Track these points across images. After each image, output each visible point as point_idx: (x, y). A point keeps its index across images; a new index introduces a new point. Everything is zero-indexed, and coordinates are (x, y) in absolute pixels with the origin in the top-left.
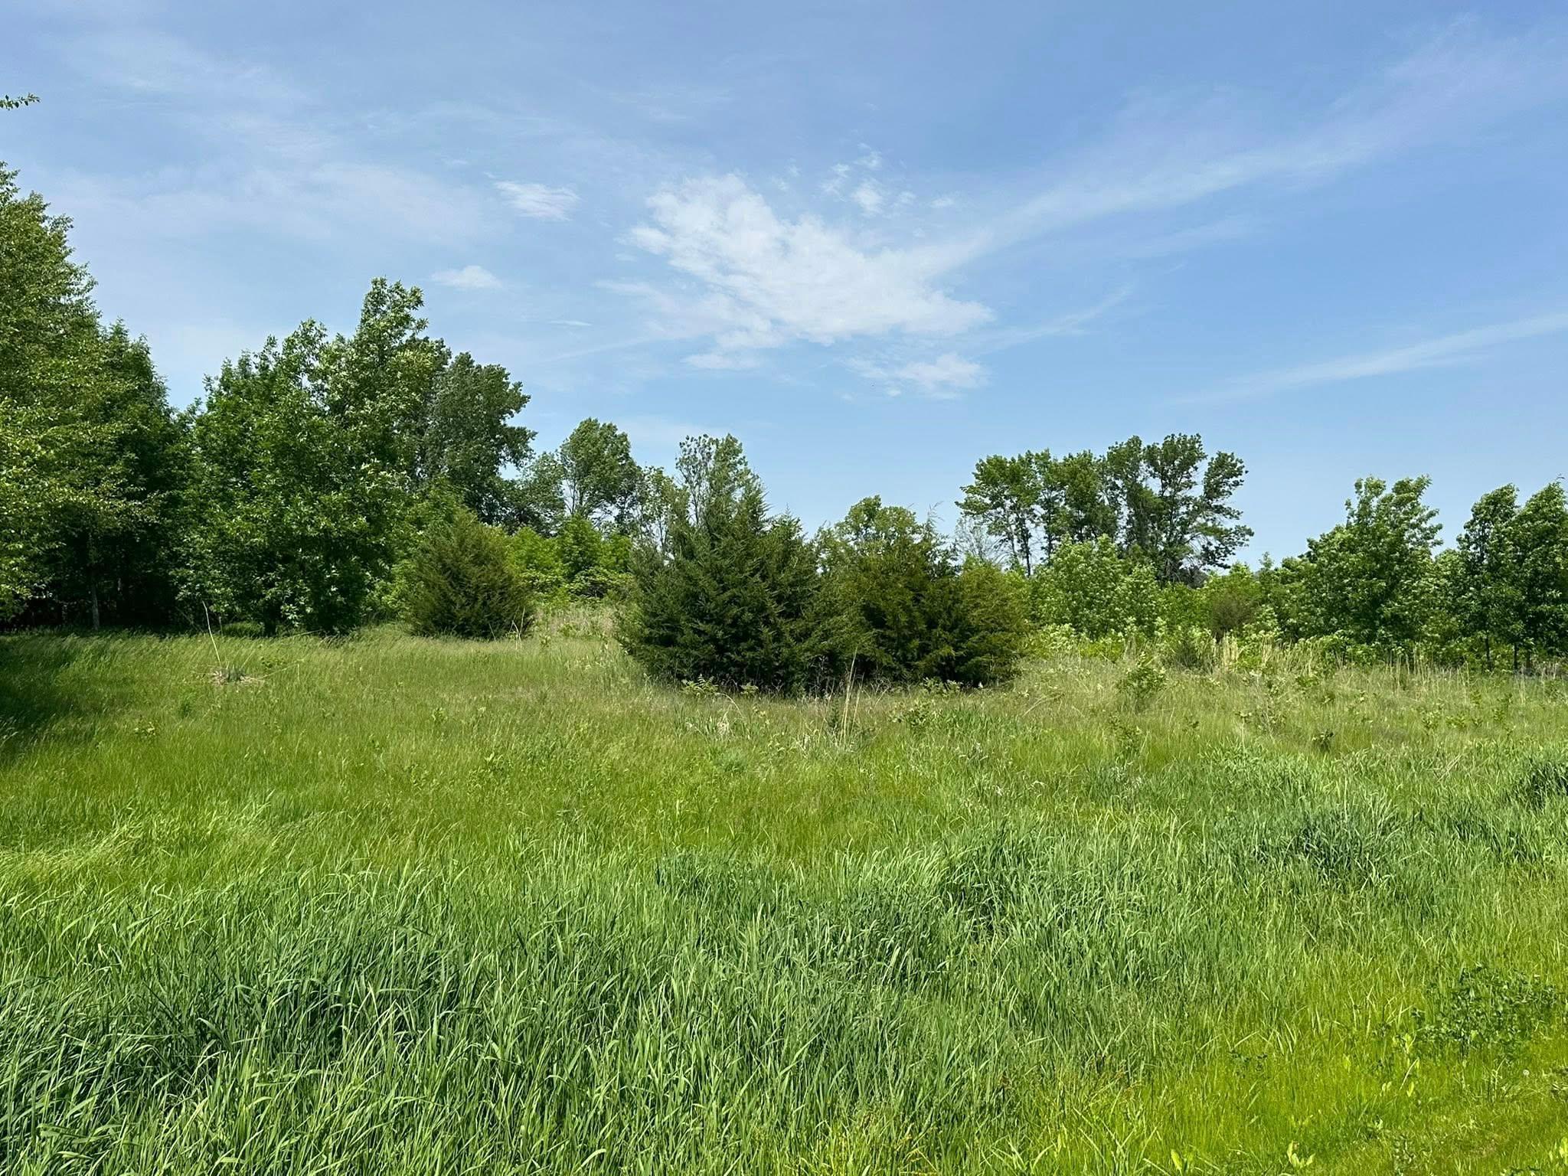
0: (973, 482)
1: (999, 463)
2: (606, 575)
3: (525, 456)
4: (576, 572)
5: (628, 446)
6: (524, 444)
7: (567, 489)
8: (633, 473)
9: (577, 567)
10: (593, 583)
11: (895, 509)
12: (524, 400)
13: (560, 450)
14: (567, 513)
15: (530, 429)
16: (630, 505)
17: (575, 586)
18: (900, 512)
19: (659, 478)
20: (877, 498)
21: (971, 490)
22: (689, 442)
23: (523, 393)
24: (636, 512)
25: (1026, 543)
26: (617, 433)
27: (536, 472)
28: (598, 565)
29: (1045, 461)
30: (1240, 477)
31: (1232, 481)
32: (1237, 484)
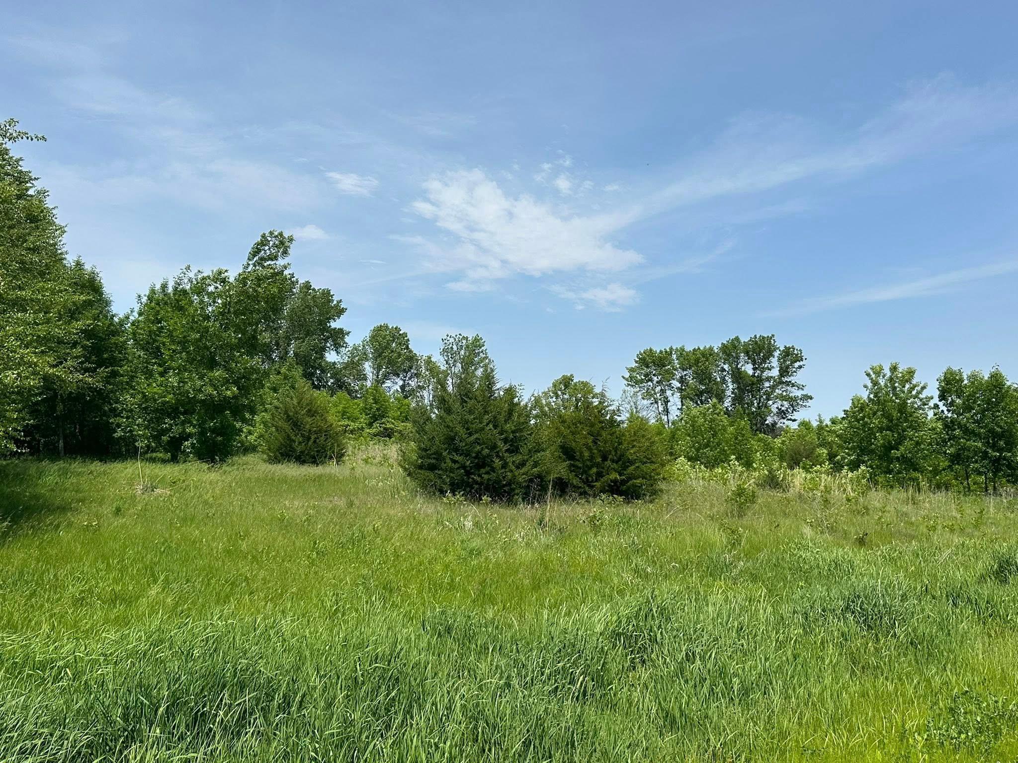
0: (634, 365)
1: (651, 354)
2: (393, 424)
3: (342, 347)
4: (374, 422)
5: (408, 341)
6: (342, 339)
7: (369, 369)
8: (412, 358)
9: (375, 418)
10: (385, 429)
11: (583, 383)
12: (343, 310)
13: (363, 343)
14: (369, 383)
15: (346, 329)
16: (410, 379)
17: (373, 431)
18: (585, 384)
19: (429, 361)
20: (572, 375)
21: (631, 370)
22: (449, 338)
23: (343, 306)
24: (414, 383)
25: (666, 405)
26: (401, 332)
27: (349, 357)
28: (388, 417)
29: (681, 352)
30: (801, 363)
31: (797, 365)
32: (800, 367)
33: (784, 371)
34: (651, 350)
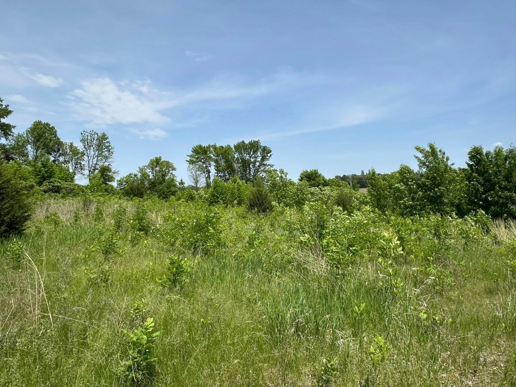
0: (191, 153)
1: (200, 147)
2: (60, 183)
3: (10, 135)
4: (44, 181)
5: (56, 131)
6: (10, 130)
7: (30, 149)
8: (60, 144)
9: (44, 178)
10: (53, 186)
11: (166, 161)
12: (10, 112)
13: (25, 132)
14: (30, 158)
15: (12, 124)
16: (59, 156)
17: (43, 188)
18: (168, 162)
19: (71, 146)
20: (160, 157)
21: (191, 156)
22: (85, 133)
23: (10, 109)
24: (61, 159)
25: (209, 174)
26: (51, 126)
27: (15, 141)
28: (55, 178)
29: (215, 147)
30: (271, 154)
31: (269, 155)
32: (271, 155)
33: (264, 158)
34: (200, 145)
